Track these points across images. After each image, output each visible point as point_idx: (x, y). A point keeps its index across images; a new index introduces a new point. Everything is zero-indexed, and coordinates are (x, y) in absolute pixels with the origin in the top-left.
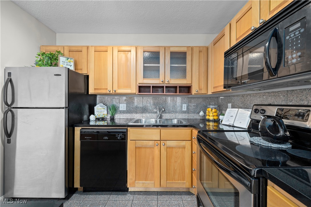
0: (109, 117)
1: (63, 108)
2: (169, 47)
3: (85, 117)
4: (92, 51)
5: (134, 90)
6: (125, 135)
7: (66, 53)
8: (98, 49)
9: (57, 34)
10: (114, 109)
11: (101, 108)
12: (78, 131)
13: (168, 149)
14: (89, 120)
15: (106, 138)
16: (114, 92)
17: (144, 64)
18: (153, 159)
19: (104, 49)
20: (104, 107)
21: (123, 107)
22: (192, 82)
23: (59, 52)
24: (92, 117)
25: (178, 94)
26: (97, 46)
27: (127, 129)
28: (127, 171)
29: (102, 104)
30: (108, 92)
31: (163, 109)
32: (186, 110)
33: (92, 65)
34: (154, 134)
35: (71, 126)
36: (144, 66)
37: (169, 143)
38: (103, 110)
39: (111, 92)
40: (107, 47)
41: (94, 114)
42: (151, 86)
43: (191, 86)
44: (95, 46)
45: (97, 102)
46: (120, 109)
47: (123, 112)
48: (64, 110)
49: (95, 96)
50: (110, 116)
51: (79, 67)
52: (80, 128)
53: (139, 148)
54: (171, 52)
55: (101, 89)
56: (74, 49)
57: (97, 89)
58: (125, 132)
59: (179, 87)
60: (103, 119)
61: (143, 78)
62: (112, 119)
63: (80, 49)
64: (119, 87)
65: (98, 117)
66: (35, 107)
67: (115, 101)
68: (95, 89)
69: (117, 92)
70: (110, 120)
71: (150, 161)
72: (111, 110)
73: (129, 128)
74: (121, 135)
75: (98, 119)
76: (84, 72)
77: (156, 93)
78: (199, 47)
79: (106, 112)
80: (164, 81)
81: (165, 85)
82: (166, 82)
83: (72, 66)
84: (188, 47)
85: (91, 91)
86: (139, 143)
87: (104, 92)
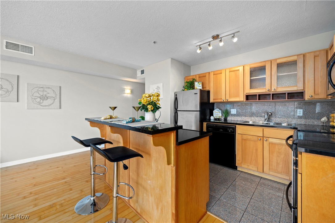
0: (223, 119)
1: (198, 111)
2: (276, 60)
3: (208, 117)
4: (212, 74)
5: (242, 98)
6: (234, 130)
7: (197, 79)
8: (216, 73)
9: (191, 67)
10: (226, 113)
11: (217, 111)
12: (205, 124)
13: (270, 145)
14: (210, 119)
15: (221, 130)
16: (226, 101)
17: (250, 77)
18: (257, 150)
19: (219, 72)
20: (220, 111)
21: (233, 111)
22: (304, 88)
23: (194, 79)
24: (212, 118)
25: (287, 100)
26: (215, 71)
27: (236, 126)
28: (236, 155)
29: (218, 109)
30: (222, 101)
31: (270, 113)
32: (301, 115)
33: (212, 84)
34: (258, 131)
35: (202, 121)
36: (250, 79)
37: (271, 140)
38: (219, 113)
39: (225, 101)
40: (221, 70)
41: (213, 116)
42: (258, 94)
43: (303, 92)
44: (214, 72)
45: (215, 108)
46: (232, 113)
47: (234, 115)
48: (199, 112)
49: (213, 104)
50: (224, 117)
51: (204, 87)
52: (206, 123)
53: (245, 140)
54: (277, 64)
55: (217, 99)
56: (201, 75)
57: (215, 99)
58: (234, 128)
59: (288, 94)
60: (219, 119)
61: (250, 89)
62: (226, 119)
63: (205, 75)
64: (230, 97)
65: (215, 118)
66: (186, 110)
67: (228, 107)
68: (214, 99)
69: (228, 101)
70: (224, 121)
71: (254, 151)
72: (224, 113)
73: (237, 126)
74: (231, 129)
75: (215, 119)
76: (207, 89)
77: (264, 99)
78: (314, 52)
79: (221, 115)
80: (270, 89)
81: (271, 93)
82: (272, 90)
83: (201, 87)
84: (298, 55)
85: (211, 101)
86: (245, 137)
87: (219, 101)
